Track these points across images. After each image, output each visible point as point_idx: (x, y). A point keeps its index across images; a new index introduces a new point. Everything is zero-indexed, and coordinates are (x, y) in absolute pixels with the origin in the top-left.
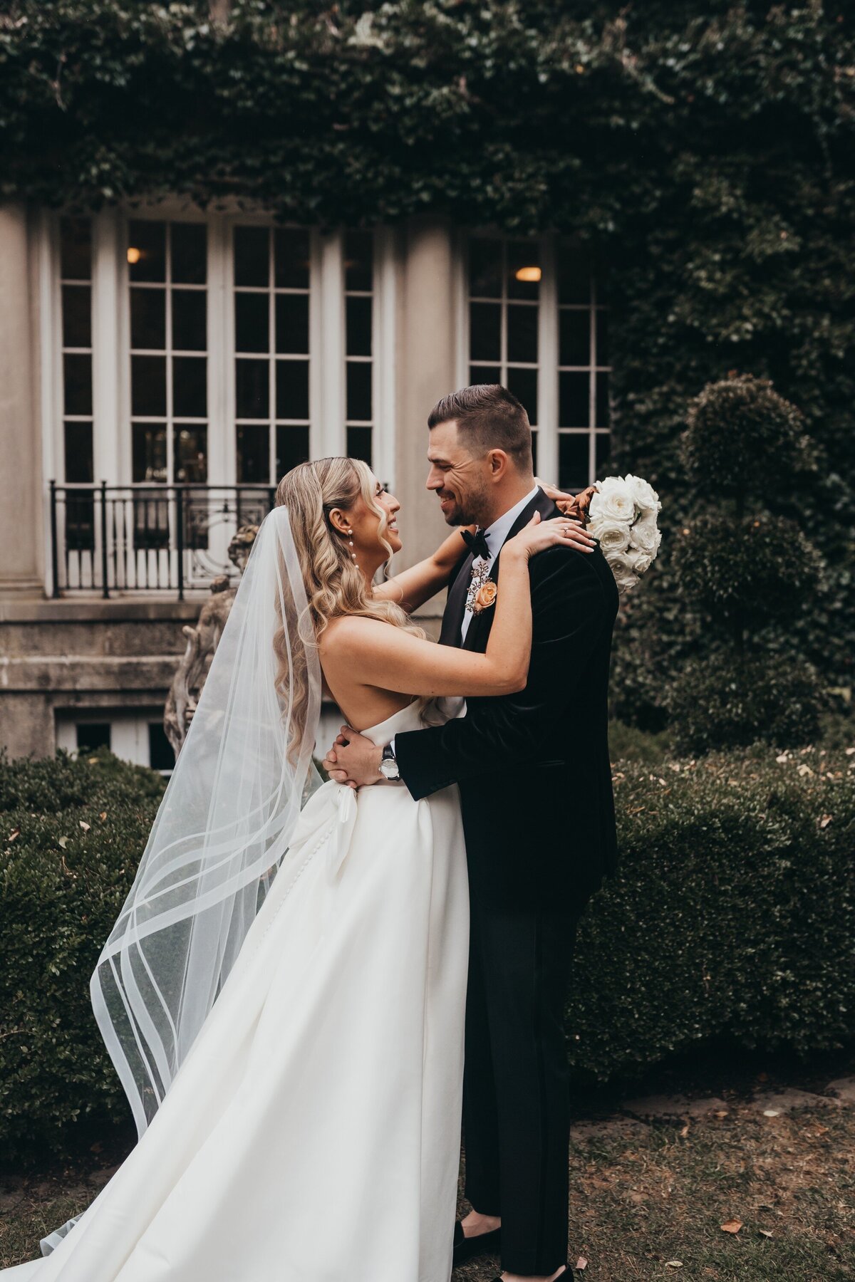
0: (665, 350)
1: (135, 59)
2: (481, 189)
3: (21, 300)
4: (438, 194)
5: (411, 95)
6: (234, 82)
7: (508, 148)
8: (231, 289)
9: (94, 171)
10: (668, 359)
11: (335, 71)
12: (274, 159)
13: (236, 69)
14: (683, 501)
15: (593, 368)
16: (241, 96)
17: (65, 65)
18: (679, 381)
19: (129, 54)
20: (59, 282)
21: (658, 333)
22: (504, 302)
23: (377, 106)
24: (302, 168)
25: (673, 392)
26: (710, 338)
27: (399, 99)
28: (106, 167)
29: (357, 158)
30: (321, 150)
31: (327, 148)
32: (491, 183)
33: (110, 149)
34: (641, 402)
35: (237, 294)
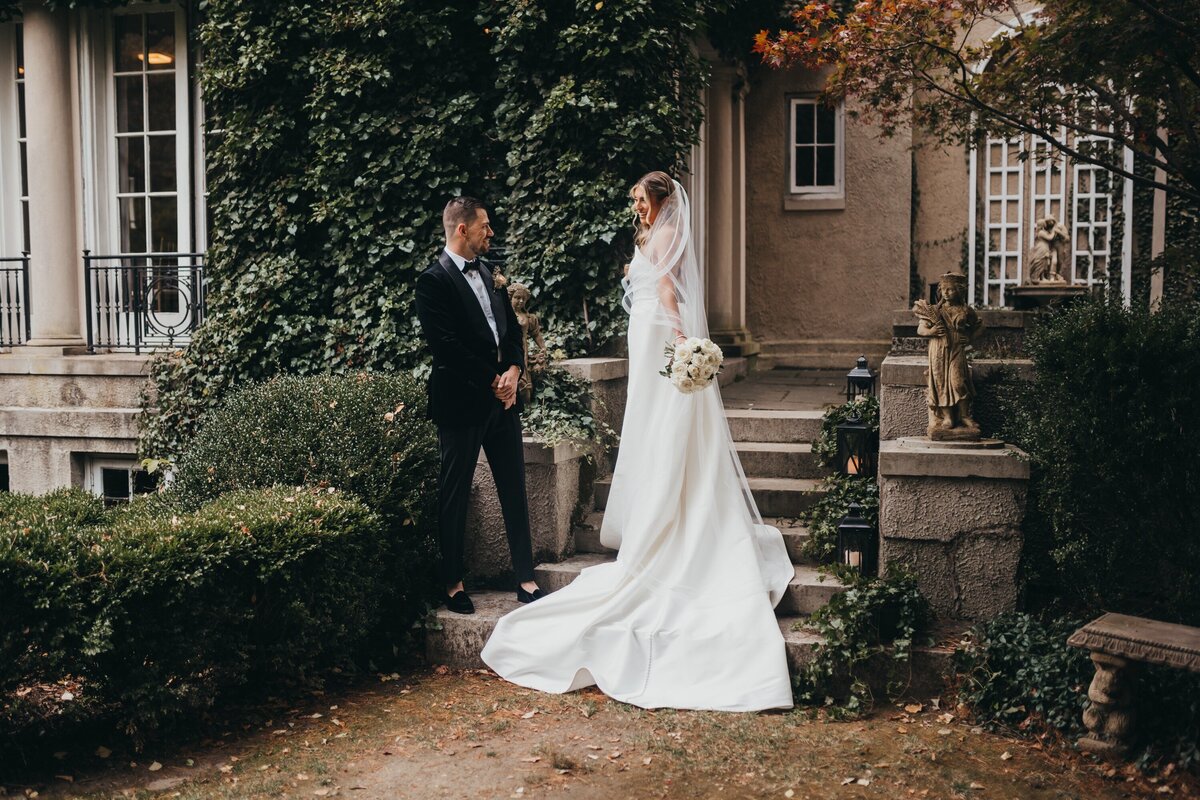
22: (144, 73)
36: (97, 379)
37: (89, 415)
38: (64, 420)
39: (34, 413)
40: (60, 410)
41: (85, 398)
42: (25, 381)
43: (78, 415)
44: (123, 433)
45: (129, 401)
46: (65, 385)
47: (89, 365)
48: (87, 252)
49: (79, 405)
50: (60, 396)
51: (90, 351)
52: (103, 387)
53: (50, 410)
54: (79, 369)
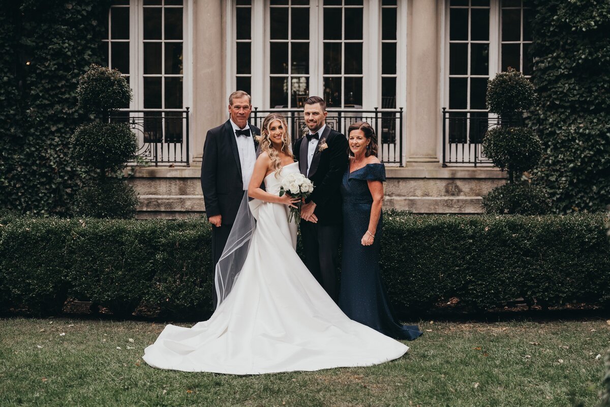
0: (554, 34)
3: (218, 19)
8: (322, 7)
10: (556, 38)
14: (563, 117)
15: (521, 42)
18: (563, 51)
20: (235, 6)
21: (550, 25)
22: (470, 7)
25: (558, 56)
26: (574, 29)
34: (542, 62)
35: (325, 9)
36: (469, 181)
37: (466, 201)
38: (448, 204)
39: (428, 200)
40: (446, 198)
41: (462, 191)
42: (421, 183)
43: (458, 201)
46: (448, 184)
47: (467, 173)
48: (444, 109)
49: (458, 195)
50: (444, 190)
51: (444, 166)
52: (473, 185)
53: (439, 198)
54: (459, 175)
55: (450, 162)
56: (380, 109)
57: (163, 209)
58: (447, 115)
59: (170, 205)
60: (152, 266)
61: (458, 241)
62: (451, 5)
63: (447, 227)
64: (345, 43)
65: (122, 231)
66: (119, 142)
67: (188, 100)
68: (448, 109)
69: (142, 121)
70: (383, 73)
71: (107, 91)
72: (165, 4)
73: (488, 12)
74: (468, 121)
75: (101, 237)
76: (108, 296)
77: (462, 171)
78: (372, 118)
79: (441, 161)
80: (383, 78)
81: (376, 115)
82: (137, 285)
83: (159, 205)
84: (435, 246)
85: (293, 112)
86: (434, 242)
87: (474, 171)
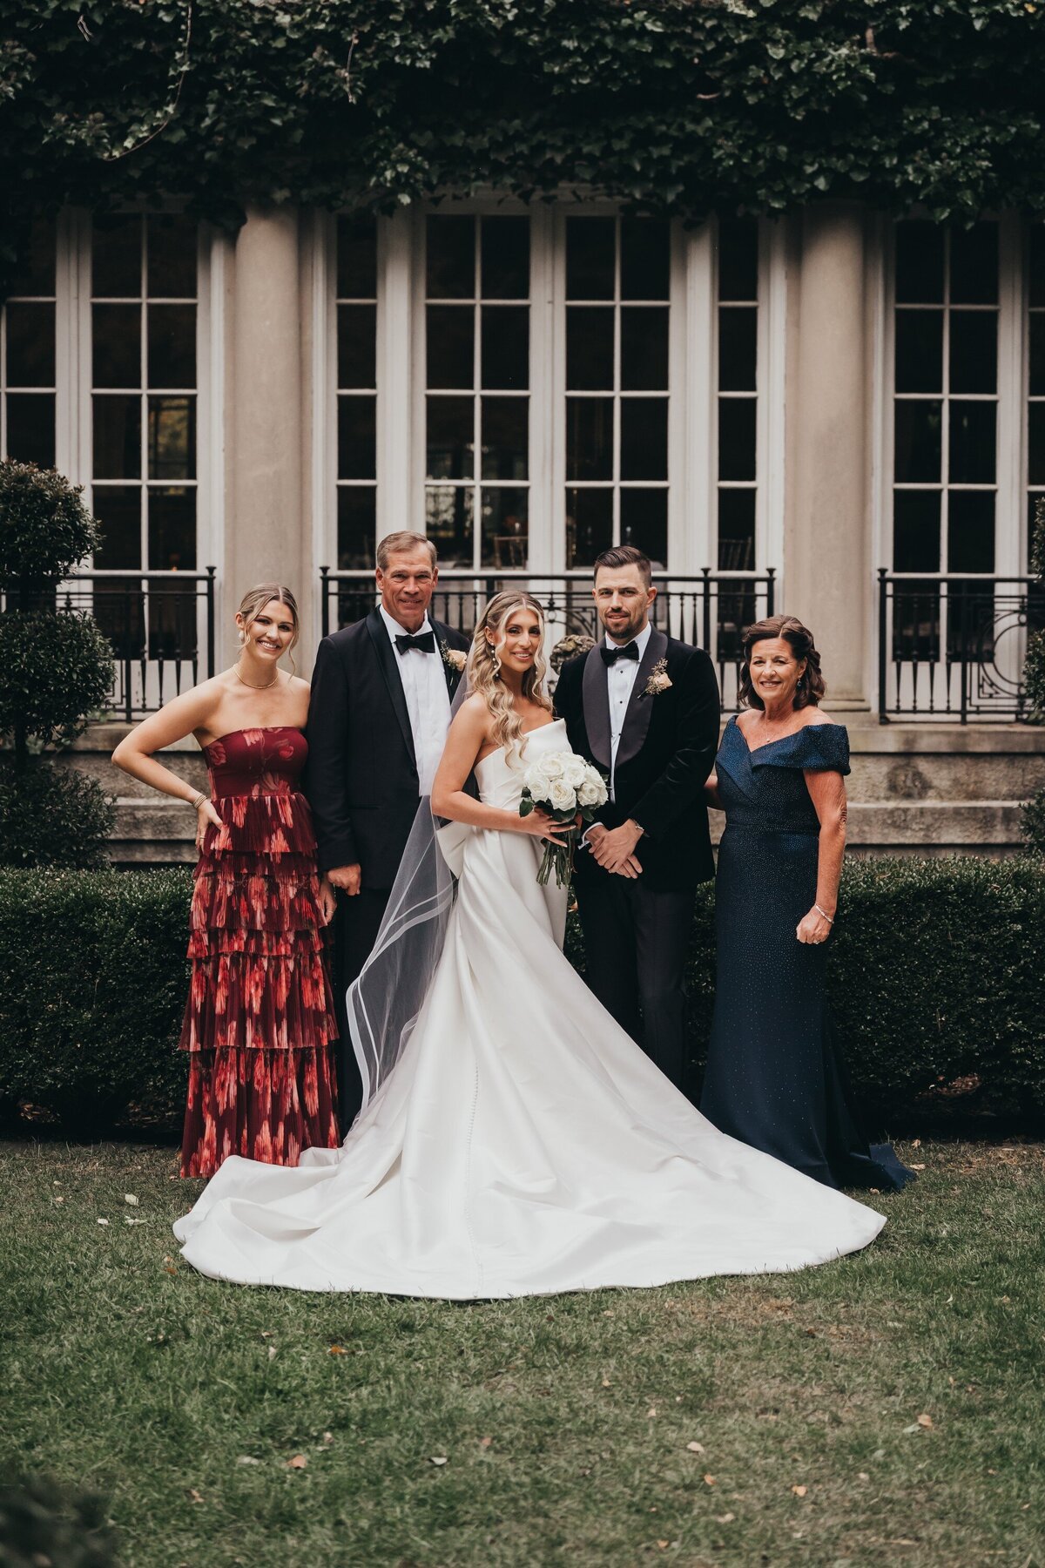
1: (443, 35)
2: (899, 169)
3: (290, 334)
4: (837, 180)
5: (800, 56)
6: (568, 53)
7: (935, 113)
8: (561, 303)
9: (389, 174)
11: (699, 27)
12: (619, 145)
13: (570, 38)
16: (575, 71)
17: (357, 48)
19: (435, 28)
20: (335, 302)
22: (947, 307)
23: (755, 72)
24: (655, 153)
27: (784, 63)
28: (404, 169)
29: (728, 136)
30: (682, 127)
31: (690, 127)
32: (913, 162)
33: (410, 145)
35: (569, 310)
36: (950, 759)
37: (942, 812)
38: (897, 820)
40: (891, 805)
41: (931, 787)
43: (922, 812)
44: (999, 837)
45: (1004, 789)
46: (895, 768)
47: (944, 739)
48: (883, 571)
49: (921, 796)
50: (885, 784)
51: (884, 721)
52: (961, 769)
53: (873, 805)
54: (924, 745)
55: (898, 711)
56: (714, 573)
57: (147, 835)
58: (890, 588)
59: (167, 823)
60: (174, 998)
61: (985, 928)
62: (899, 300)
63: (956, 890)
64: (623, 400)
65: (90, 904)
66: (66, 662)
67: (211, 546)
68: (890, 574)
69: (90, 603)
70: (722, 477)
71: (35, 527)
72: (150, 295)
73: (993, 318)
74: (944, 603)
75: (37, 918)
76: (55, 1076)
77: (931, 733)
78: (695, 595)
79: (875, 709)
80: (722, 491)
81: (707, 588)
82: (134, 1048)
83: (137, 824)
84: (925, 941)
85: (490, 581)
86: (922, 931)
87: (963, 735)
